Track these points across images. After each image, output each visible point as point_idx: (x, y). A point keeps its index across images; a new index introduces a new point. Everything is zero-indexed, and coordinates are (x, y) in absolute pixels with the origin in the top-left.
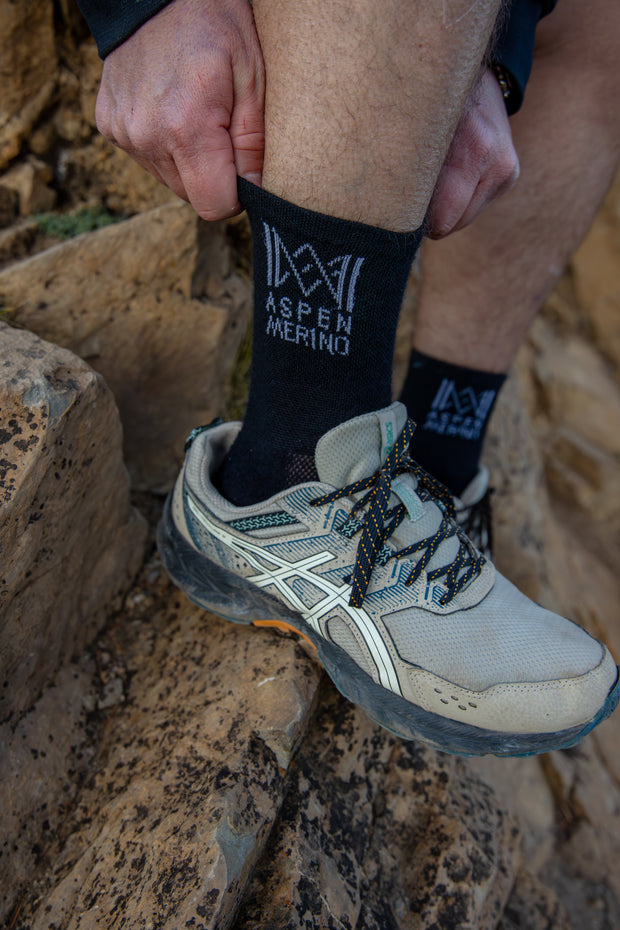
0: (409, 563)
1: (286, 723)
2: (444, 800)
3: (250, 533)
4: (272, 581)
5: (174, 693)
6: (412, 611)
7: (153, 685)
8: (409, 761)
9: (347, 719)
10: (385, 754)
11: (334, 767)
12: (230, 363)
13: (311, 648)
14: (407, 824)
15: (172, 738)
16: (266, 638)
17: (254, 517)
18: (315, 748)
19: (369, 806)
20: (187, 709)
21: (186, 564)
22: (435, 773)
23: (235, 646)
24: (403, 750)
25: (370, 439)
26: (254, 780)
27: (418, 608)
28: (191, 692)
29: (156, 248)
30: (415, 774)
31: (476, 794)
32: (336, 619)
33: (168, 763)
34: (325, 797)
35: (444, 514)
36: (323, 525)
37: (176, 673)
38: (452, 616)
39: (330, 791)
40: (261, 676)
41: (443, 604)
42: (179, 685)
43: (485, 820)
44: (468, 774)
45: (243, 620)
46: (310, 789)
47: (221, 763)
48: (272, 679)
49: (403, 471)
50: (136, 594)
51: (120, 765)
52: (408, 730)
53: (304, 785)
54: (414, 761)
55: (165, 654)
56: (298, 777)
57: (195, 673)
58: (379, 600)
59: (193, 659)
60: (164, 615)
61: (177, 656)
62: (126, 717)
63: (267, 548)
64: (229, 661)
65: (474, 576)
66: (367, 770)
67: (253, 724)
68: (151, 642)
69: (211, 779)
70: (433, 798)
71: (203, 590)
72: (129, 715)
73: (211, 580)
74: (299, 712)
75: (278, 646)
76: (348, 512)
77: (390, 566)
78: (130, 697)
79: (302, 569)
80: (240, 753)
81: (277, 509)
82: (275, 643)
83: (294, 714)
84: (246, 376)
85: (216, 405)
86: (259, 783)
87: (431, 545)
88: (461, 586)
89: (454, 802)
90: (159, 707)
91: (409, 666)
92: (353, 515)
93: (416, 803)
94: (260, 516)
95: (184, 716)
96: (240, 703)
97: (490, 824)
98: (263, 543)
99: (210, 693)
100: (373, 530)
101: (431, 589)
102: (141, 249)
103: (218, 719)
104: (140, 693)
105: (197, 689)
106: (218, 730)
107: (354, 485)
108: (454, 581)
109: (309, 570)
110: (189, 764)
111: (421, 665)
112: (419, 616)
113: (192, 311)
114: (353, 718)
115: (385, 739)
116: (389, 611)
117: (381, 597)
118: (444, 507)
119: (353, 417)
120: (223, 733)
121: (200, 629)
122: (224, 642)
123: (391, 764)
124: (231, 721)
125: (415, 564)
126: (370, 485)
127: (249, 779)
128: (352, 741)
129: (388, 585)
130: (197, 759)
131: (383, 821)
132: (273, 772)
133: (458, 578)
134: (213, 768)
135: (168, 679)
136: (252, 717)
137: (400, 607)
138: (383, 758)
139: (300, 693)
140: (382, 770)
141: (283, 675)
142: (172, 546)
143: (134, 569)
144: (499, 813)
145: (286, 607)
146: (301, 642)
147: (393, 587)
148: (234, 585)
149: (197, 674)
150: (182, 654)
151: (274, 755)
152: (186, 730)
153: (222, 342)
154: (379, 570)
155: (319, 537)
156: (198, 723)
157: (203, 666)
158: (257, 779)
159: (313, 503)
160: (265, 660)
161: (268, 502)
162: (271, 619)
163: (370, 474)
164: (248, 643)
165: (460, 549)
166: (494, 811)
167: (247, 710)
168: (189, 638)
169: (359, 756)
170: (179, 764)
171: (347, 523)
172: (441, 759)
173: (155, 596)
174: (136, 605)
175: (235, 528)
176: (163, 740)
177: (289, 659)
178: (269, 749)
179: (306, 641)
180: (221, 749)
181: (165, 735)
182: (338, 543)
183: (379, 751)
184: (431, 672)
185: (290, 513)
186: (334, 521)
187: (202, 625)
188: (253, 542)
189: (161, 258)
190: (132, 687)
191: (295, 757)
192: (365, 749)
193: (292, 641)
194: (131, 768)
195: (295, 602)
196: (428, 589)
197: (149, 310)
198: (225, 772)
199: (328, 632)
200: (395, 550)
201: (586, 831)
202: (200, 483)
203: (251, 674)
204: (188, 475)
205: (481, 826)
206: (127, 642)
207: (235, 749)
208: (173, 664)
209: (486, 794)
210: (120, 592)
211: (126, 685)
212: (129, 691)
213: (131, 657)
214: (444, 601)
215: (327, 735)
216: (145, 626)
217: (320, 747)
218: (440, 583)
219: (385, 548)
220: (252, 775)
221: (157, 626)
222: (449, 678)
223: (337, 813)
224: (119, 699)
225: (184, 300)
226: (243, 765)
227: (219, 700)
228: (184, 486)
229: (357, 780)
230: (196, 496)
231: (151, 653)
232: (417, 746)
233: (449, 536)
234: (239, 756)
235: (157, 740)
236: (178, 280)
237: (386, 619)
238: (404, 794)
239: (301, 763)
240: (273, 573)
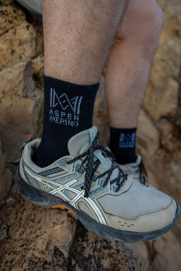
0: (103, 179)
1: (66, 242)
2: (119, 258)
3: (47, 176)
4: (57, 192)
5: (25, 233)
6: (107, 195)
7: (17, 231)
8: (107, 246)
9: (86, 236)
10: (99, 245)
11: (83, 253)
12: (36, 118)
13: (72, 213)
14: (108, 269)
15: (25, 250)
16: (57, 211)
17: (48, 171)
18: (76, 248)
19: (95, 265)
20: (30, 239)
21: (26, 189)
22: (115, 250)
23: (46, 215)
24: (104, 243)
25: (86, 139)
26: (56, 264)
27: (108, 194)
28: (31, 232)
29: (10, 81)
30: (109, 251)
31: (128, 254)
32: (81, 202)
33: (25, 260)
34: (81, 265)
35: (112, 161)
36: (72, 170)
37: (25, 226)
38: (120, 195)
39: (82, 262)
40: (56, 225)
41: (117, 191)
42: (27, 230)
43: (132, 263)
44: (125, 248)
45: (48, 206)
46: (76, 263)
47: (44, 259)
48: (60, 226)
49: (97, 148)
50: (9, 198)
51: (7, 262)
52: (111, 237)
53: (74, 262)
54: (108, 246)
55: (21, 219)
56: (71, 260)
57: (32, 225)
58: (95, 193)
59: (31, 220)
60: (20, 204)
61: (25, 219)
62: (8, 243)
63: (54, 181)
64: (44, 220)
65: (125, 180)
66: (94, 252)
67: (54, 243)
68: (15, 215)
69: (41, 266)
70: (116, 258)
71: (33, 198)
72: (9, 242)
73: (35, 194)
74: (71, 238)
75: (61, 214)
76: (80, 164)
77: (97, 181)
78: (9, 236)
79: (67, 186)
80: (51, 255)
81: (56, 167)
82: (60, 213)
83: (69, 239)
84: (42, 122)
85: (33, 132)
86: (58, 265)
87: (110, 172)
88: (122, 185)
89: (122, 259)
90: (20, 239)
91: (109, 215)
92: (82, 165)
93: (110, 261)
94: (50, 170)
95: (29, 242)
96: (49, 235)
97: (134, 264)
98: (52, 179)
99: (38, 233)
100: (90, 170)
101: (112, 187)
102: (4, 82)
103: (42, 242)
104: (13, 234)
105: (33, 231)
106: (42, 246)
107: (81, 155)
108: (119, 183)
109: (69, 186)
110: (32, 260)
111: (113, 214)
112: (109, 197)
113: (23, 102)
114: (88, 235)
115: (98, 240)
116: (99, 197)
117: (96, 192)
118: (112, 159)
119: (80, 132)
120: (44, 248)
121: (33, 209)
122: (42, 213)
123: (101, 249)
124: (46, 243)
125: (105, 179)
126: (87, 155)
127: (55, 264)
128: (88, 243)
129: (97, 188)
130: (35, 258)
131: (100, 269)
132: (63, 260)
133: (120, 182)
134: (41, 261)
135: (23, 228)
136: (54, 240)
137: (103, 195)
138: (98, 247)
139: (70, 231)
140: (98, 251)
141: (64, 224)
142: (21, 184)
143: (8, 189)
144: (136, 259)
145: (63, 200)
146: (69, 212)
147: (99, 188)
148: (43, 195)
149: (33, 226)
150: (27, 218)
151: (63, 253)
152: (30, 247)
153: (34, 112)
154: (93, 183)
155: (71, 175)
156: (34, 244)
157: (35, 222)
158: (57, 263)
159: (68, 163)
160: (57, 219)
161: (52, 165)
162: (58, 205)
163: (86, 150)
164: (50, 213)
165: (119, 172)
166: (134, 259)
167: (52, 238)
168: (29, 213)
169: (91, 248)
170: (29, 260)
171: (80, 168)
172: (117, 244)
173: (16, 198)
174: (10, 202)
175: (42, 175)
176: (22, 251)
177: (65, 218)
178: (61, 251)
179: (71, 211)
180: (44, 254)
181: (23, 249)
182: (78, 176)
183: (97, 245)
184: (116, 216)
185: (60, 167)
186: (76, 168)
187: (33, 207)
188: (49, 179)
189: (12, 84)
190: (10, 232)
191: (70, 253)
192: (92, 245)
193: (66, 212)
194: (11, 263)
195: (66, 198)
196: (111, 187)
197: (8, 102)
198: (46, 263)
199: (79, 207)
200: (98, 175)
201: (158, 257)
202: (28, 161)
203: (52, 225)
204: (24, 158)
205: (131, 265)
206: (7, 215)
207: (49, 253)
208: (24, 222)
209: (131, 253)
210: (4, 198)
211: (8, 231)
212: (9, 233)
213: (9, 220)
214: (117, 190)
215: (80, 242)
216: (13, 209)
217: (78, 247)
218: (115, 184)
219: (95, 175)
220: (56, 263)
221: (17, 209)
222: (123, 217)
223: (85, 270)
224: (5, 237)
225: (20, 98)
226: (52, 259)
227: (41, 235)
228: (22, 162)
229: (91, 257)
230: (27, 166)
231: (16, 219)
232: (108, 241)
233: (115, 168)
234: (50, 256)
235: (20, 252)
236: (18, 91)
237: (98, 200)
238: (106, 258)
239: (72, 254)
240: (57, 189)
